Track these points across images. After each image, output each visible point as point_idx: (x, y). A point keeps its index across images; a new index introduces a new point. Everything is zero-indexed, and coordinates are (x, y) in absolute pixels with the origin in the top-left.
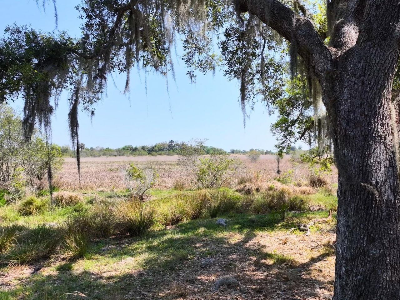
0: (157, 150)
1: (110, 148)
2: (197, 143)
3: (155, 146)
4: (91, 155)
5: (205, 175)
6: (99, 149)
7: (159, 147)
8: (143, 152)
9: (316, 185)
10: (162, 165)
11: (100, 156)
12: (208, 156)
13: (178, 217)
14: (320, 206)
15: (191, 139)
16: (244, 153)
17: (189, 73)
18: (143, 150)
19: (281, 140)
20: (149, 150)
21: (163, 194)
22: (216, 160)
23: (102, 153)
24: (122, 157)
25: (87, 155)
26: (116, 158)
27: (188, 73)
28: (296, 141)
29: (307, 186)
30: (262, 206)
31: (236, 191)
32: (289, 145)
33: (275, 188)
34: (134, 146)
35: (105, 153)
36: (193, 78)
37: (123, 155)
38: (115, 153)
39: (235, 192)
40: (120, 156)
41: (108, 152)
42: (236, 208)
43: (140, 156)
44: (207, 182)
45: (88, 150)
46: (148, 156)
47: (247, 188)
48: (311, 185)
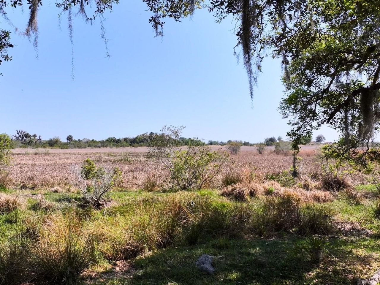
0: (139, 142)
1: (95, 140)
2: (171, 132)
3: (137, 138)
4: (78, 147)
5: (181, 172)
6: (85, 141)
7: (140, 139)
8: (125, 144)
9: (332, 189)
10: (140, 156)
11: (85, 147)
12: (184, 149)
13: (136, 247)
14: (353, 223)
15: (164, 127)
16: (222, 144)
17: (153, 19)
18: (125, 142)
19: (296, 124)
20: (131, 142)
21: (128, 198)
22: (195, 153)
23: (87, 145)
24: (105, 148)
25: (74, 146)
26: (100, 149)
27: (151, 20)
28: (319, 125)
29: (318, 189)
30: (266, 223)
31: (223, 195)
32: (308, 132)
33: (275, 191)
34: (117, 138)
35: (90, 144)
36: (159, 27)
37: (106, 146)
38: (100, 145)
39: (221, 197)
40: (103, 147)
41: (93, 144)
42: (225, 227)
43: (122, 148)
44: (184, 180)
45: (76, 141)
46: (129, 147)
47: (237, 191)
48: (325, 188)
